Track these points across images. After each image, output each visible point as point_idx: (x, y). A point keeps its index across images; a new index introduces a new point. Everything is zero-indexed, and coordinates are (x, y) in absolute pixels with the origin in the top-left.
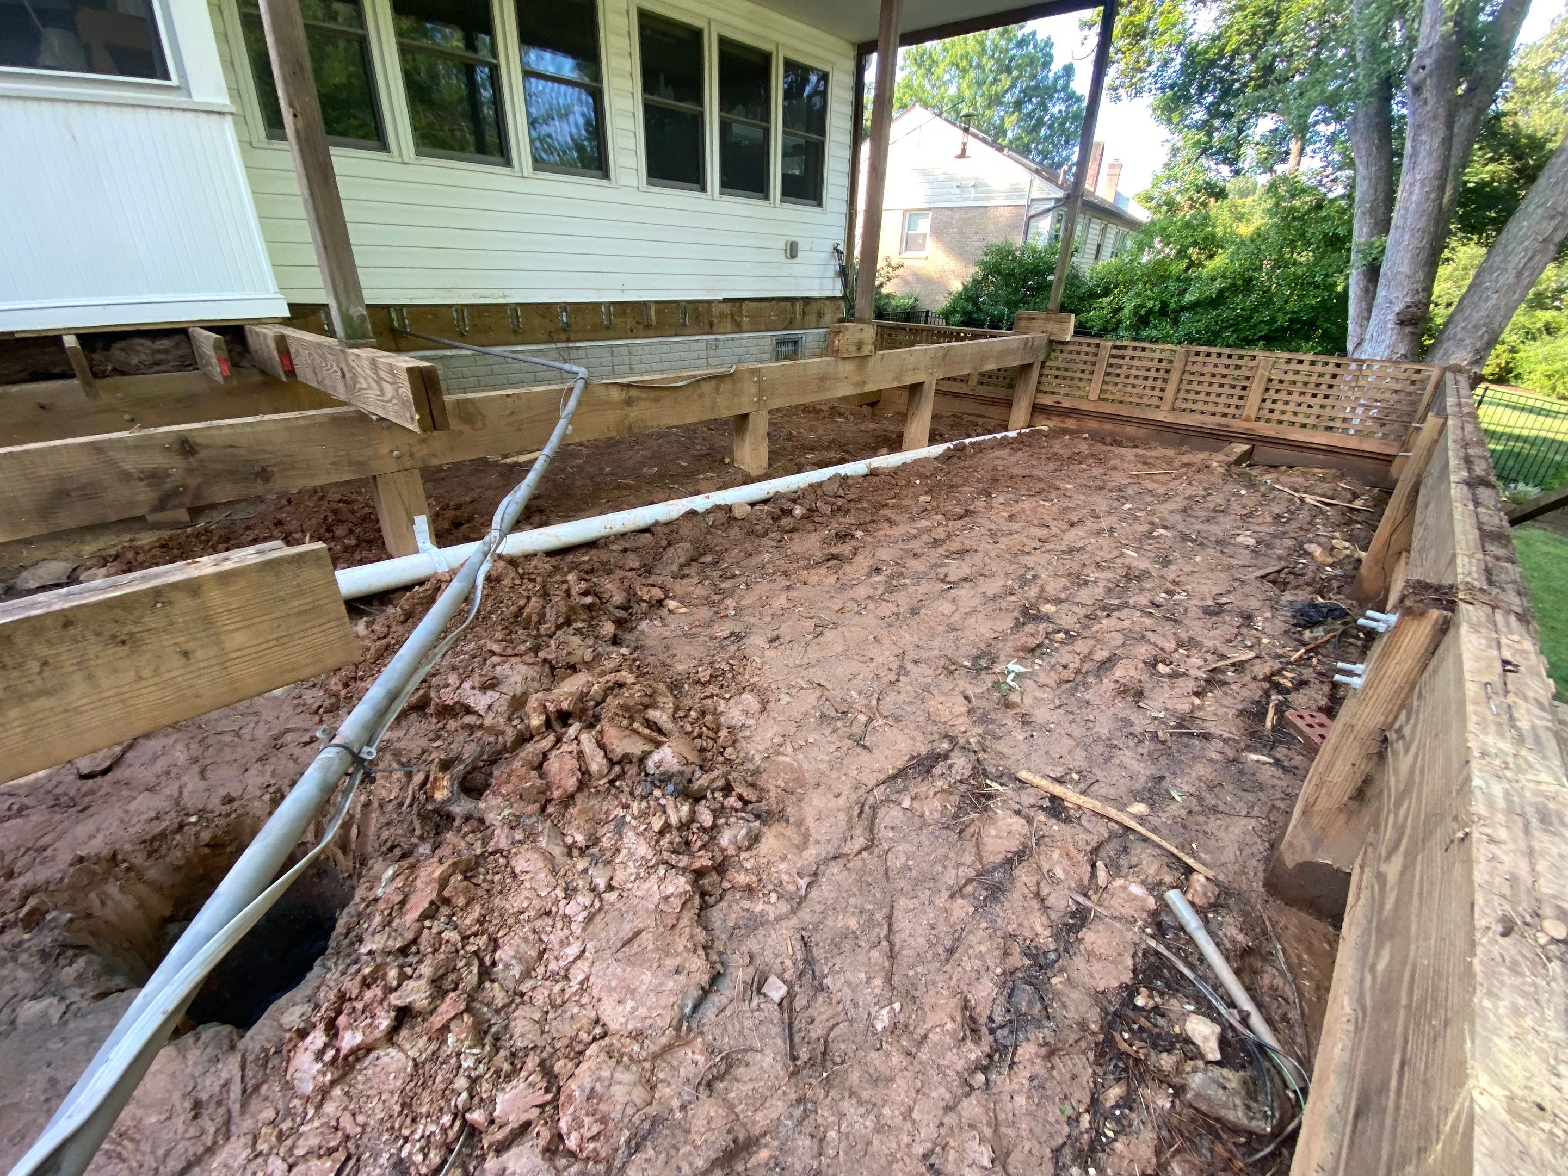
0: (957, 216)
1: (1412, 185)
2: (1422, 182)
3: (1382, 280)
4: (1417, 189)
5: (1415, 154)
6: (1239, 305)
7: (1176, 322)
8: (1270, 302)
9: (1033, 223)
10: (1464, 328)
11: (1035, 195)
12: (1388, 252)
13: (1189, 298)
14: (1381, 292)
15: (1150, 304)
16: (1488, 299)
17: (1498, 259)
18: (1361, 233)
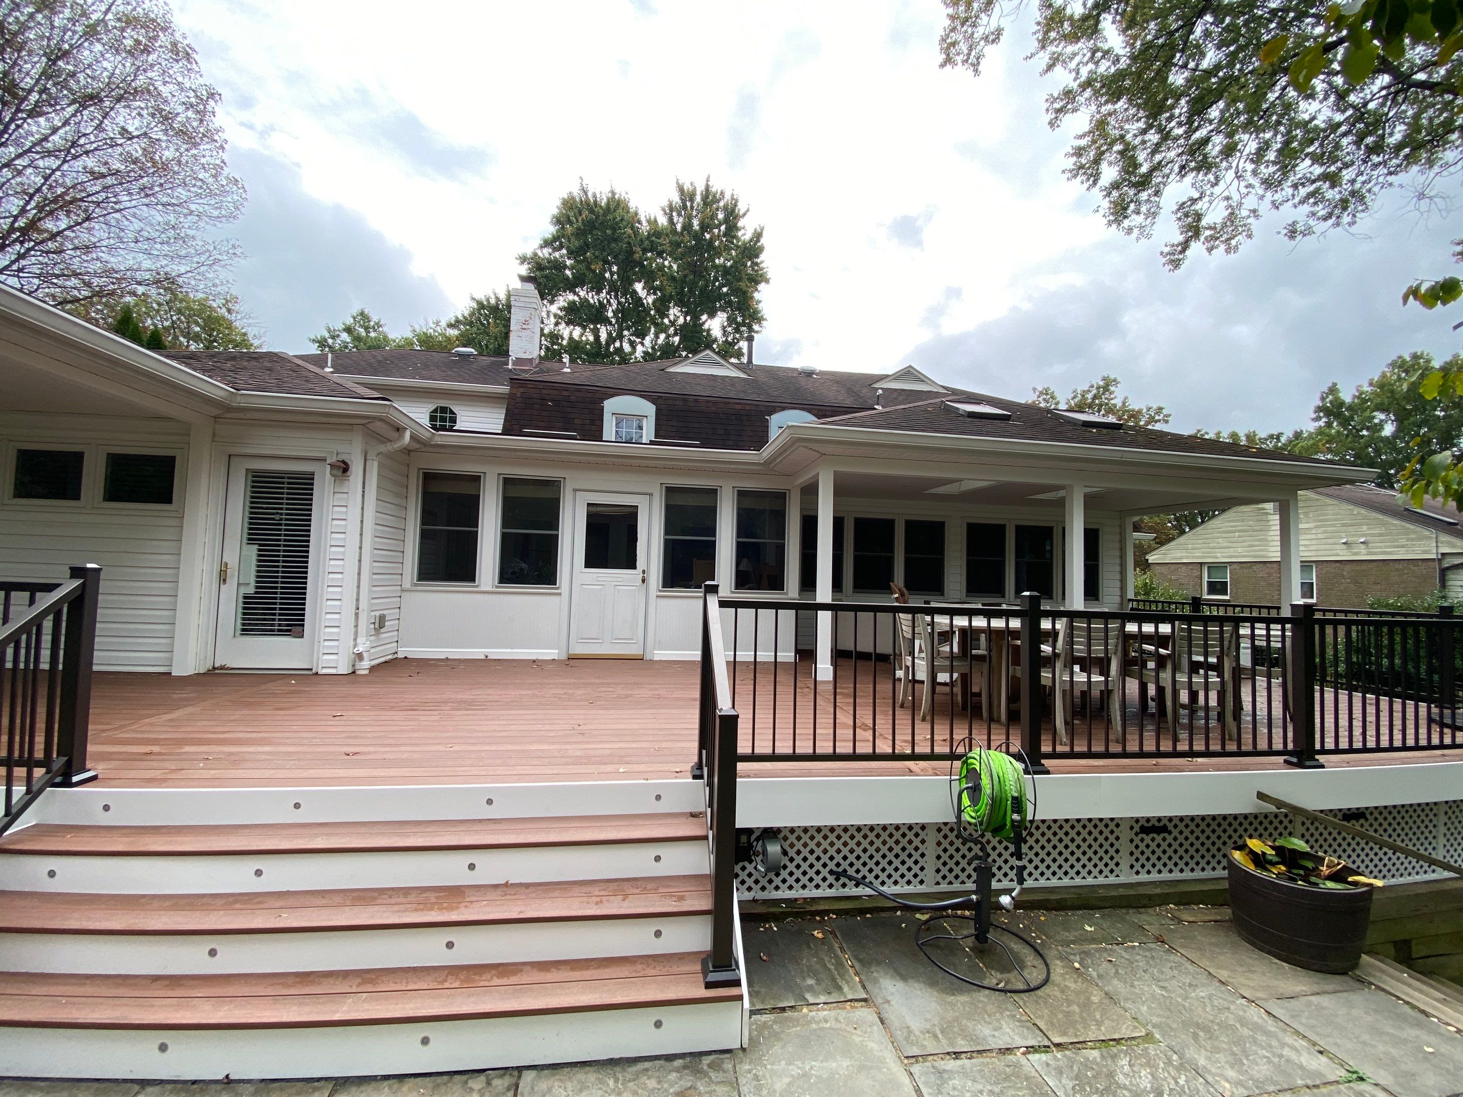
9: (1451, 574)
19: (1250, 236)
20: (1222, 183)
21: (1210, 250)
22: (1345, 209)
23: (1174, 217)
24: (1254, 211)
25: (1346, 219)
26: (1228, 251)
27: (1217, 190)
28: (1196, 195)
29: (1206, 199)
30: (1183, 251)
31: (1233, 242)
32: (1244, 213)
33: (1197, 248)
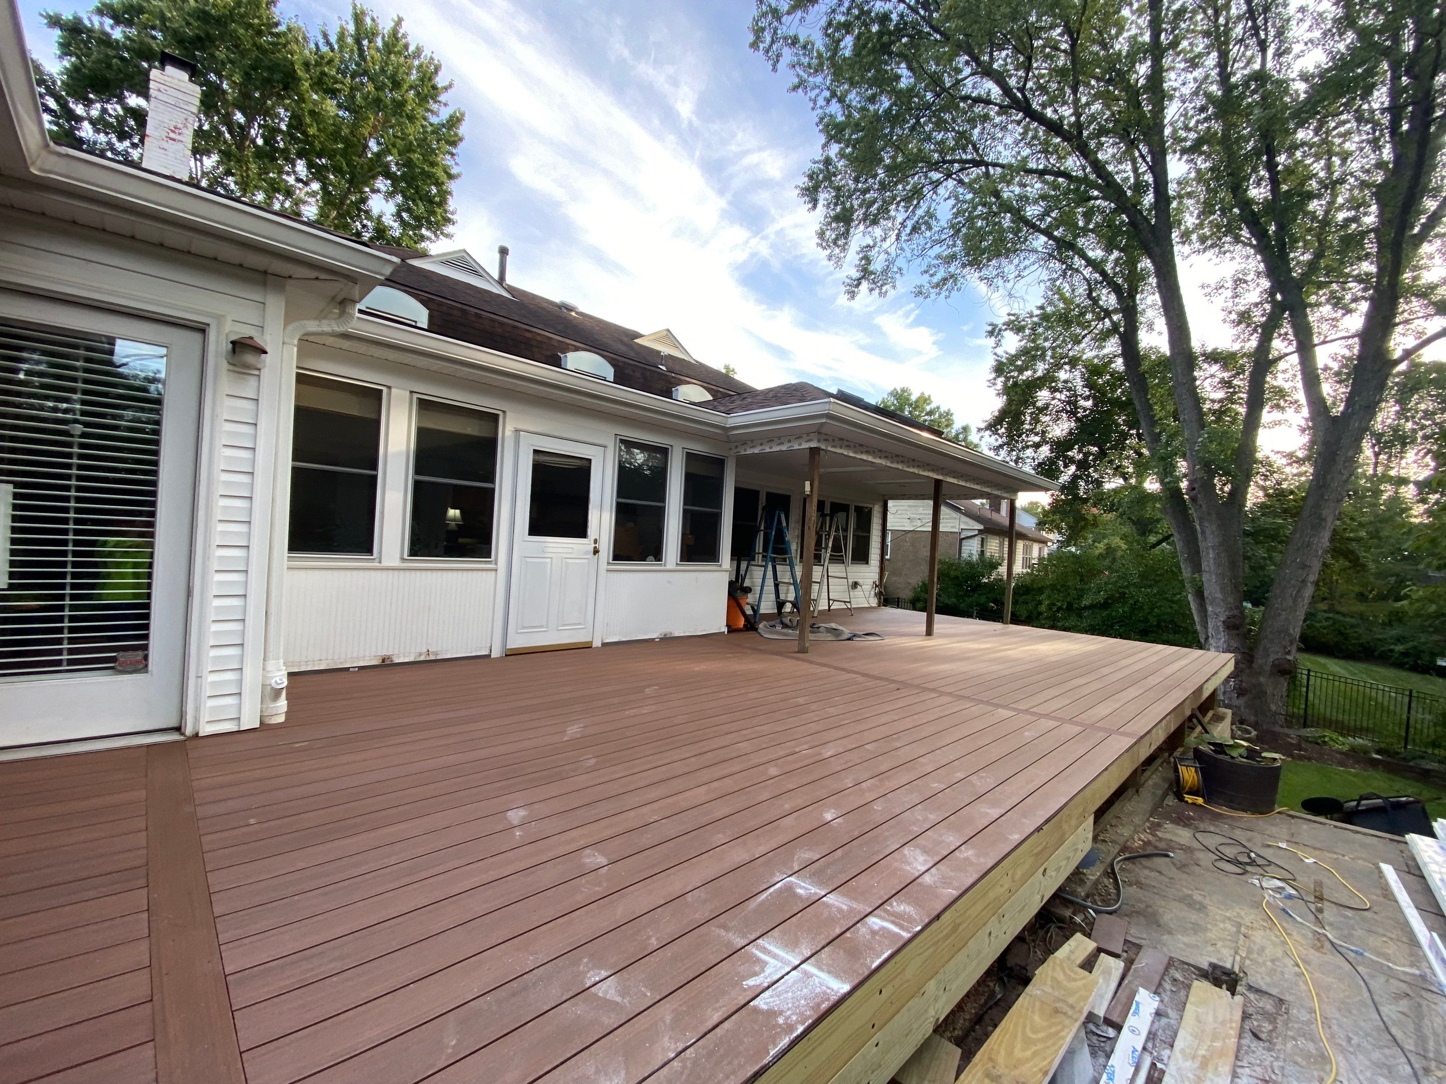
0: (909, 535)
1: (1207, 549)
2: (1213, 547)
3: (1207, 601)
4: (1211, 551)
5: (1203, 532)
6: (1121, 609)
7: (1080, 616)
8: (1141, 608)
9: (964, 543)
10: (1271, 632)
11: (963, 526)
12: (1206, 585)
13: (1086, 602)
14: (1210, 609)
15: (1059, 604)
16: (1280, 615)
17: (1278, 591)
18: (1186, 572)
19: (894, 287)
20: (888, 240)
21: (871, 290)
22: (944, 284)
23: (858, 257)
24: (900, 269)
25: (944, 293)
26: (880, 294)
27: (886, 245)
28: (872, 244)
29: (877, 249)
30: (858, 286)
31: (884, 288)
32: (895, 269)
33: (865, 285)
